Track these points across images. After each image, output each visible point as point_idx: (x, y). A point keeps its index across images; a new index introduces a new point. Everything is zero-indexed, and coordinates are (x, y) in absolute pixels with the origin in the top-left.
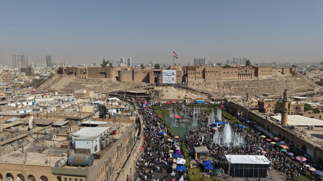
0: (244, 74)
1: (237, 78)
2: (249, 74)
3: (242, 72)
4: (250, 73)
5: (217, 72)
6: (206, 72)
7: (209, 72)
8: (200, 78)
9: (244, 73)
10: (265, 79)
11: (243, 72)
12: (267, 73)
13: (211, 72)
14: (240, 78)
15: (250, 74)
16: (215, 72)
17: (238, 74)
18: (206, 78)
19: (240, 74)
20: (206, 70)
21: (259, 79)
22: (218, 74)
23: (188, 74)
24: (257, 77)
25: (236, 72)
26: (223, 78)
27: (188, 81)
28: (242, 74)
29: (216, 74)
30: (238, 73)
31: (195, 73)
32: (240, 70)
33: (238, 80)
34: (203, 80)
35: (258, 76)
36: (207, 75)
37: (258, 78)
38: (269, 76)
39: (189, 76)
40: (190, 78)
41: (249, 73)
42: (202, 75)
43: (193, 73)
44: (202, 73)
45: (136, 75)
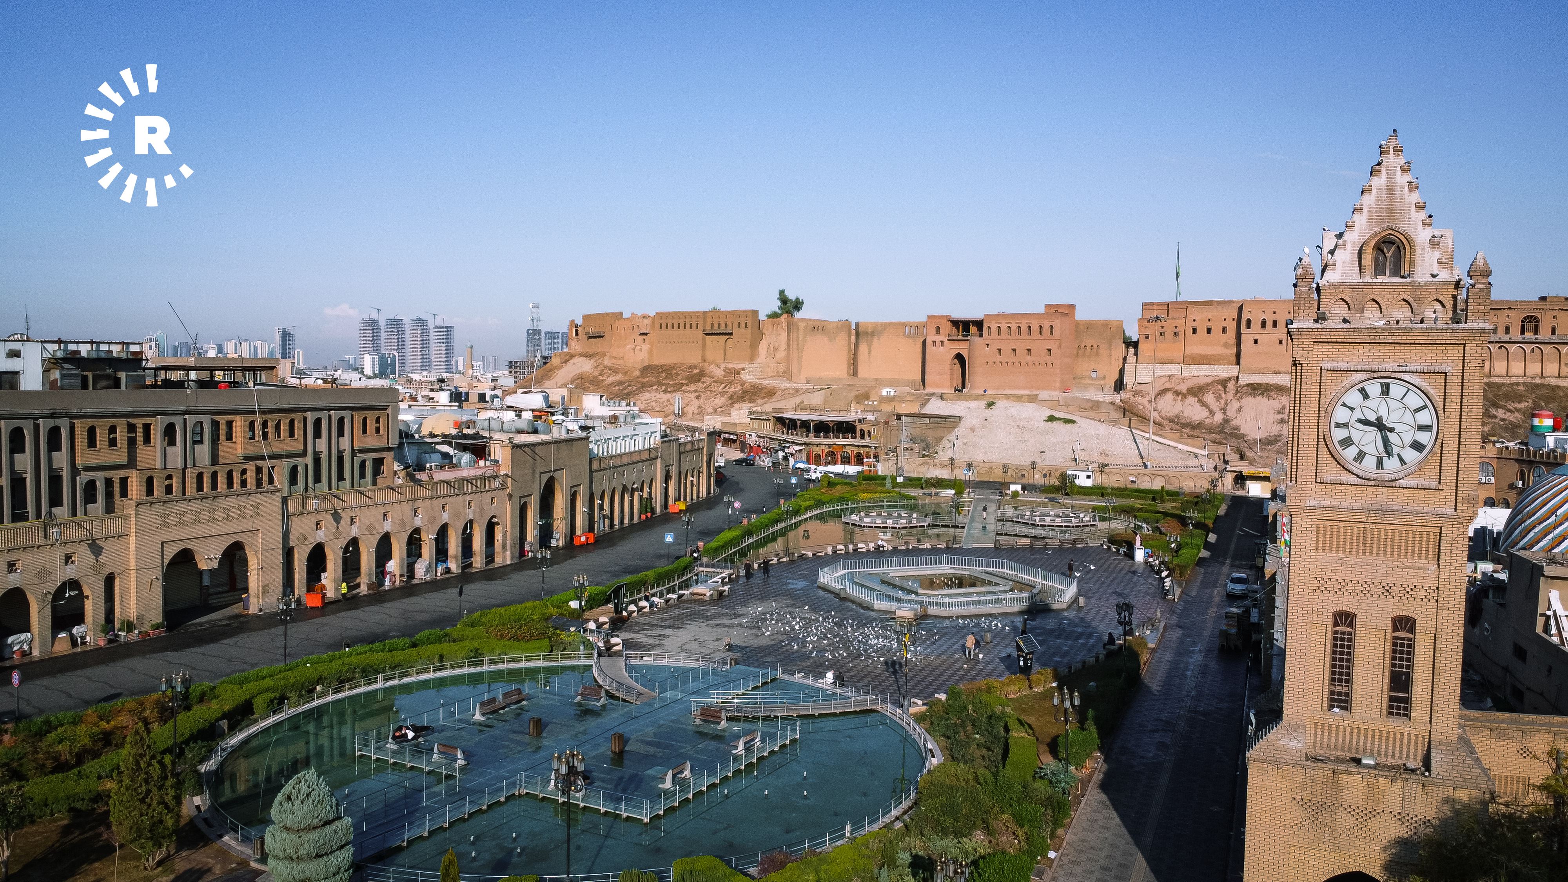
0: (1520, 345)
3: (1501, 329)
6: (1249, 326)
7: (1269, 324)
8: (1213, 361)
9: (1517, 335)
11: (1507, 330)
13: (1281, 324)
18: (1245, 362)
20: (1245, 317)
31: (1181, 329)
34: (1231, 371)
36: (1256, 342)
39: (1145, 347)
40: (1155, 360)
41: (1556, 339)
42: (1226, 345)
43: (1169, 335)
44: (1224, 330)
45: (870, 347)
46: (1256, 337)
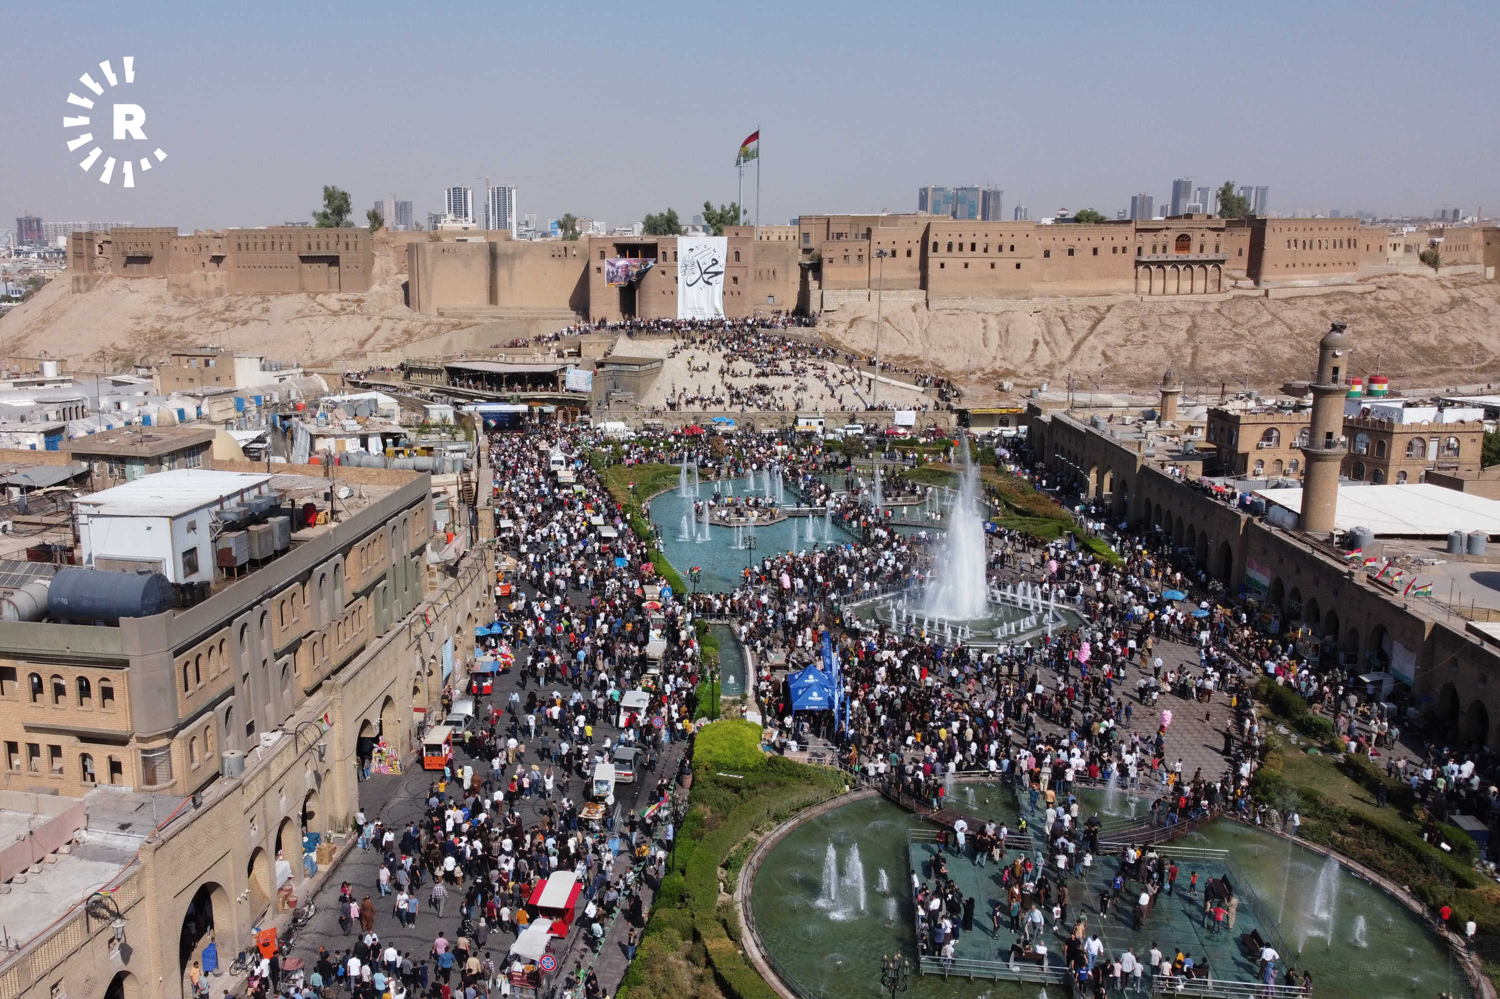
0: (1175, 264)
1: (1127, 284)
2: (1202, 264)
3: (1159, 249)
4: (1212, 257)
5: (1000, 249)
6: (935, 249)
7: (955, 247)
8: (900, 286)
9: (1172, 254)
10: (1307, 292)
11: (1165, 248)
12: (1321, 255)
13: (967, 247)
14: (1144, 285)
15: (1210, 262)
16: (993, 250)
17: (1138, 263)
18: (931, 286)
19: (1147, 265)
20: (932, 239)
21: (1267, 294)
22: (1006, 262)
23: (825, 262)
24: (1257, 283)
25: (1124, 250)
26: (1036, 287)
27: (826, 308)
28: (1160, 264)
29: (997, 262)
30: (1132, 252)
31: (865, 253)
32: (1148, 240)
33: (1132, 296)
34: (919, 296)
35: (1264, 277)
36: (942, 266)
37: (1264, 285)
38: (1337, 277)
39: (827, 271)
40: (839, 286)
41: (1203, 257)
42: (910, 269)
43: (853, 259)
44: (909, 254)
45: (510, 271)
46: (942, 260)
